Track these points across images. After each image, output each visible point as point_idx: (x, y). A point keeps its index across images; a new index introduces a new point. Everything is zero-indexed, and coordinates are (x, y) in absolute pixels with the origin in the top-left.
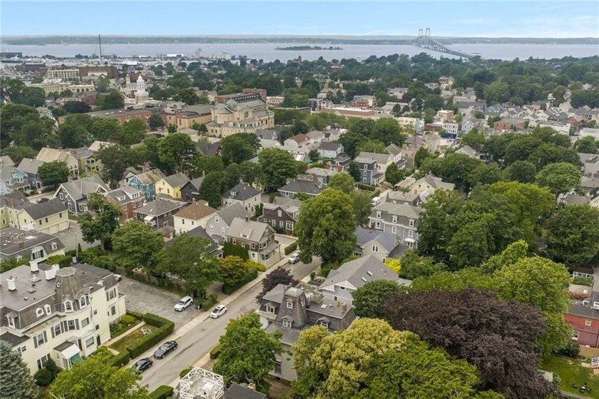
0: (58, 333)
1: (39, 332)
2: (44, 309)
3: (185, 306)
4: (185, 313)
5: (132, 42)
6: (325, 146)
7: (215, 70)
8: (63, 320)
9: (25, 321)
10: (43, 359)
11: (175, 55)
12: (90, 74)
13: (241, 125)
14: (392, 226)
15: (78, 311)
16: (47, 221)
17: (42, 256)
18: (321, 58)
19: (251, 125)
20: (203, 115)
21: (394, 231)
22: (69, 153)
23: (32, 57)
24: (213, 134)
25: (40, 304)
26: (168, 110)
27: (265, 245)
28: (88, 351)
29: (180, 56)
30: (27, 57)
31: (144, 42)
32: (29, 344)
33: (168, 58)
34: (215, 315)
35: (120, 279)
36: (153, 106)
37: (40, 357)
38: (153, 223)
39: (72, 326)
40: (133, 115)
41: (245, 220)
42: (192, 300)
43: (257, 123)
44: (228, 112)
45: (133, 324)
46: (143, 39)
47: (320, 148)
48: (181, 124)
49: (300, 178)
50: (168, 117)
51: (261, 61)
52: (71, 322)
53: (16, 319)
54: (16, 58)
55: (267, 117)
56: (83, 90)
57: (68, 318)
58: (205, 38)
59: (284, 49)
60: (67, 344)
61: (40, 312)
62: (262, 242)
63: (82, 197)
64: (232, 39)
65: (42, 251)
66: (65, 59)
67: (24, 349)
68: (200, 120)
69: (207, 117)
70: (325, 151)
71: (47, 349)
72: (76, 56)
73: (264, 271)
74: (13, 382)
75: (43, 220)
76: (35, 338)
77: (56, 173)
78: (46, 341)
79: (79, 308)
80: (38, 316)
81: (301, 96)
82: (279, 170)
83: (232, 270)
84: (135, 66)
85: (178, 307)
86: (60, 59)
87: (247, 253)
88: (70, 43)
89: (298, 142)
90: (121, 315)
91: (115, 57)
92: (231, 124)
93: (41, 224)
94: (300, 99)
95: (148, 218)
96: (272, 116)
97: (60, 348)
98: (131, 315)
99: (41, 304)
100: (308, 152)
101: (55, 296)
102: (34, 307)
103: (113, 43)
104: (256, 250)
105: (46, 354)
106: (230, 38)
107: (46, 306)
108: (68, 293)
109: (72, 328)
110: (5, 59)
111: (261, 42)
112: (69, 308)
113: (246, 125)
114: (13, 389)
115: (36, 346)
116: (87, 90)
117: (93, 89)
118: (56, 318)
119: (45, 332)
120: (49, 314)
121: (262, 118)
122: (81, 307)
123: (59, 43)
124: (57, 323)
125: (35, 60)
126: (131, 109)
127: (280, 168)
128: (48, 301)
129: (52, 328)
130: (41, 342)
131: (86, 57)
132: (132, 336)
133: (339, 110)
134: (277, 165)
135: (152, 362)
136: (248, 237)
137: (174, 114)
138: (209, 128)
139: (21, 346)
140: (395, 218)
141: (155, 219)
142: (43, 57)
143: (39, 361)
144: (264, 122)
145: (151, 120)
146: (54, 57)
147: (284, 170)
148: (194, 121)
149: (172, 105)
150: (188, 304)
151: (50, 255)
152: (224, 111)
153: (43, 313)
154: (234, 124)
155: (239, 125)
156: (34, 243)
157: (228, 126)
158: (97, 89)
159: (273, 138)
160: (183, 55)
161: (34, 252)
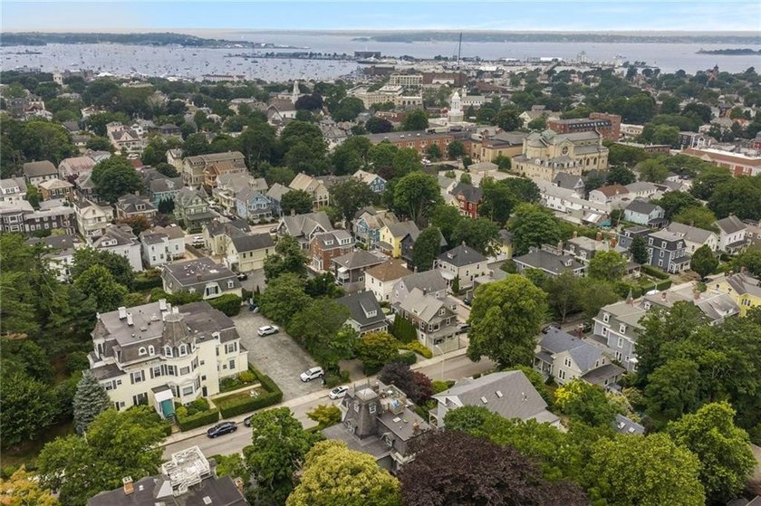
0: (157, 375)
1: (136, 370)
2: (147, 349)
3: (311, 377)
4: (309, 384)
5: (509, 40)
6: (638, 206)
7: (587, 82)
8: (163, 363)
9: (126, 357)
10: (140, 396)
11: (550, 59)
12: (434, 81)
13: (550, 164)
14: (618, 337)
15: (177, 358)
16: (251, 255)
17: (217, 292)
18: (752, 69)
19: (563, 165)
20: (514, 145)
21: (620, 344)
22: (321, 182)
23: (389, 58)
24: (517, 171)
25: (144, 343)
26: (476, 136)
27: (436, 327)
28: (185, 400)
29: (557, 60)
30: (385, 57)
31: (525, 41)
32: (125, 379)
33: (541, 62)
34: (334, 395)
35: (276, 332)
36: (460, 130)
37: (136, 394)
38: (347, 276)
39: (172, 371)
40: (430, 140)
41: (422, 292)
42: (322, 372)
43: (571, 163)
44: (541, 145)
45: (251, 383)
46: (524, 36)
47: (628, 208)
48: (484, 155)
49: (545, 249)
50: (473, 144)
51: (658, 71)
52: (171, 367)
53: (119, 353)
54: (372, 59)
55: (596, 155)
56: (409, 102)
57: (169, 363)
58: (604, 36)
59: (710, 53)
60: (166, 387)
61: (142, 351)
62: (432, 323)
63: (299, 234)
64: (640, 37)
65: (216, 287)
66: (423, 60)
67: (120, 383)
68: (506, 152)
69: (519, 148)
70: (634, 213)
71: (143, 387)
72: (436, 57)
73: (429, 358)
74: (91, 410)
75: (248, 254)
76: (132, 374)
77: (296, 203)
78: (144, 380)
79: (178, 356)
80: (140, 354)
81: (668, 128)
82: (530, 234)
83: (374, 349)
84: (492, 72)
85: (304, 376)
86: (417, 60)
87: (415, 332)
88: (439, 40)
89: (607, 195)
90: (242, 370)
91: (478, 60)
92: (538, 161)
93: (244, 257)
94: (665, 132)
95: (342, 270)
96: (605, 153)
97: (156, 390)
98: (253, 372)
99: (146, 344)
100: (609, 211)
101: (162, 338)
102: (138, 345)
103: (487, 40)
104: (425, 331)
105: (143, 392)
106: (638, 35)
107: (151, 347)
108: (170, 338)
109: (171, 373)
110: (363, 59)
111: (681, 42)
112: (169, 354)
113: (556, 164)
114: (90, 416)
115: (132, 383)
116: (414, 102)
117: (421, 102)
118: (158, 360)
119: (143, 371)
120: (152, 355)
121: (588, 156)
122: (180, 355)
123: (429, 40)
124: (157, 365)
125: (391, 61)
126: (432, 132)
127: (533, 231)
128: (153, 342)
129: (151, 369)
130: (138, 380)
131: (446, 59)
132: (240, 395)
133: (709, 154)
134: (529, 226)
135: (236, 428)
136: (418, 314)
137: (481, 142)
138: (514, 163)
139: (117, 379)
140: (623, 326)
141: (348, 271)
142: (401, 58)
143: (135, 397)
144: (592, 161)
145: (450, 147)
146: (412, 58)
147: (536, 234)
148: (500, 152)
149: (483, 130)
150: (317, 375)
151: (224, 293)
152: (537, 143)
153: (145, 353)
154: (542, 162)
155: (547, 163)
156: (212, 277)
157: (533, 164)
158: (424, 102)
159: (577, 186)
160: (560, 59)
161: (208, 286)
